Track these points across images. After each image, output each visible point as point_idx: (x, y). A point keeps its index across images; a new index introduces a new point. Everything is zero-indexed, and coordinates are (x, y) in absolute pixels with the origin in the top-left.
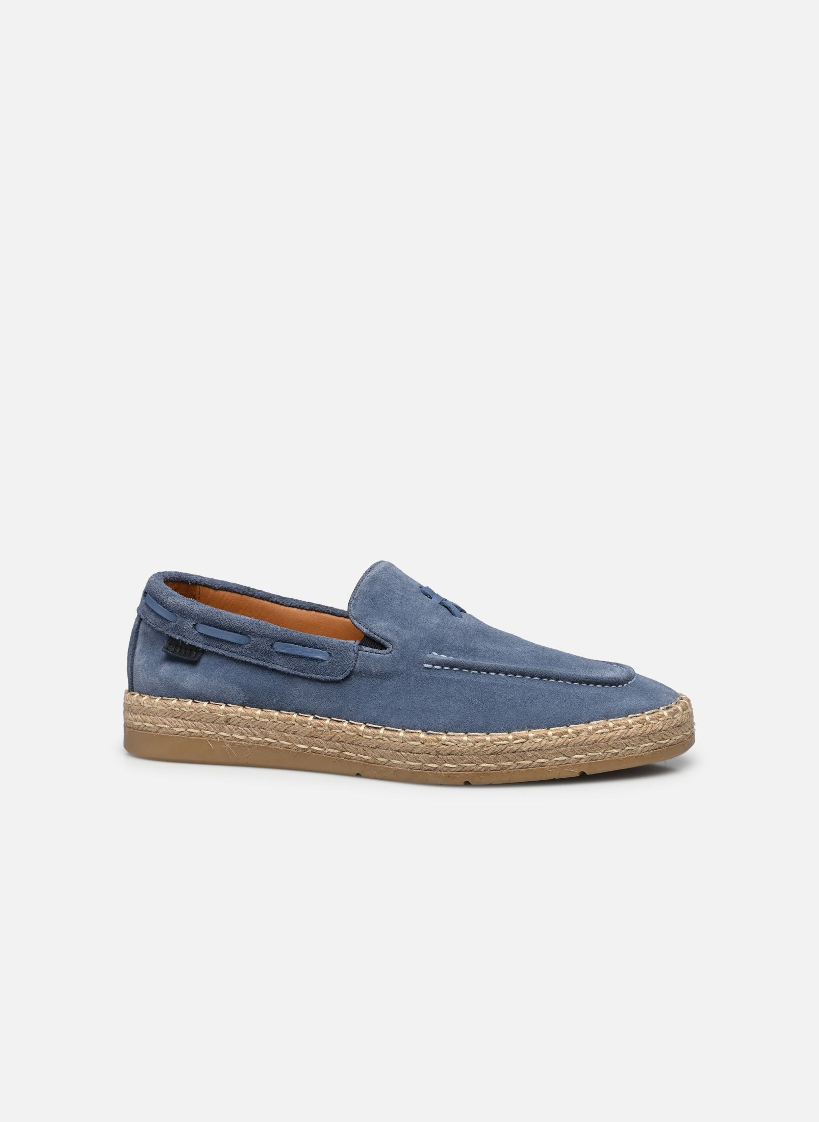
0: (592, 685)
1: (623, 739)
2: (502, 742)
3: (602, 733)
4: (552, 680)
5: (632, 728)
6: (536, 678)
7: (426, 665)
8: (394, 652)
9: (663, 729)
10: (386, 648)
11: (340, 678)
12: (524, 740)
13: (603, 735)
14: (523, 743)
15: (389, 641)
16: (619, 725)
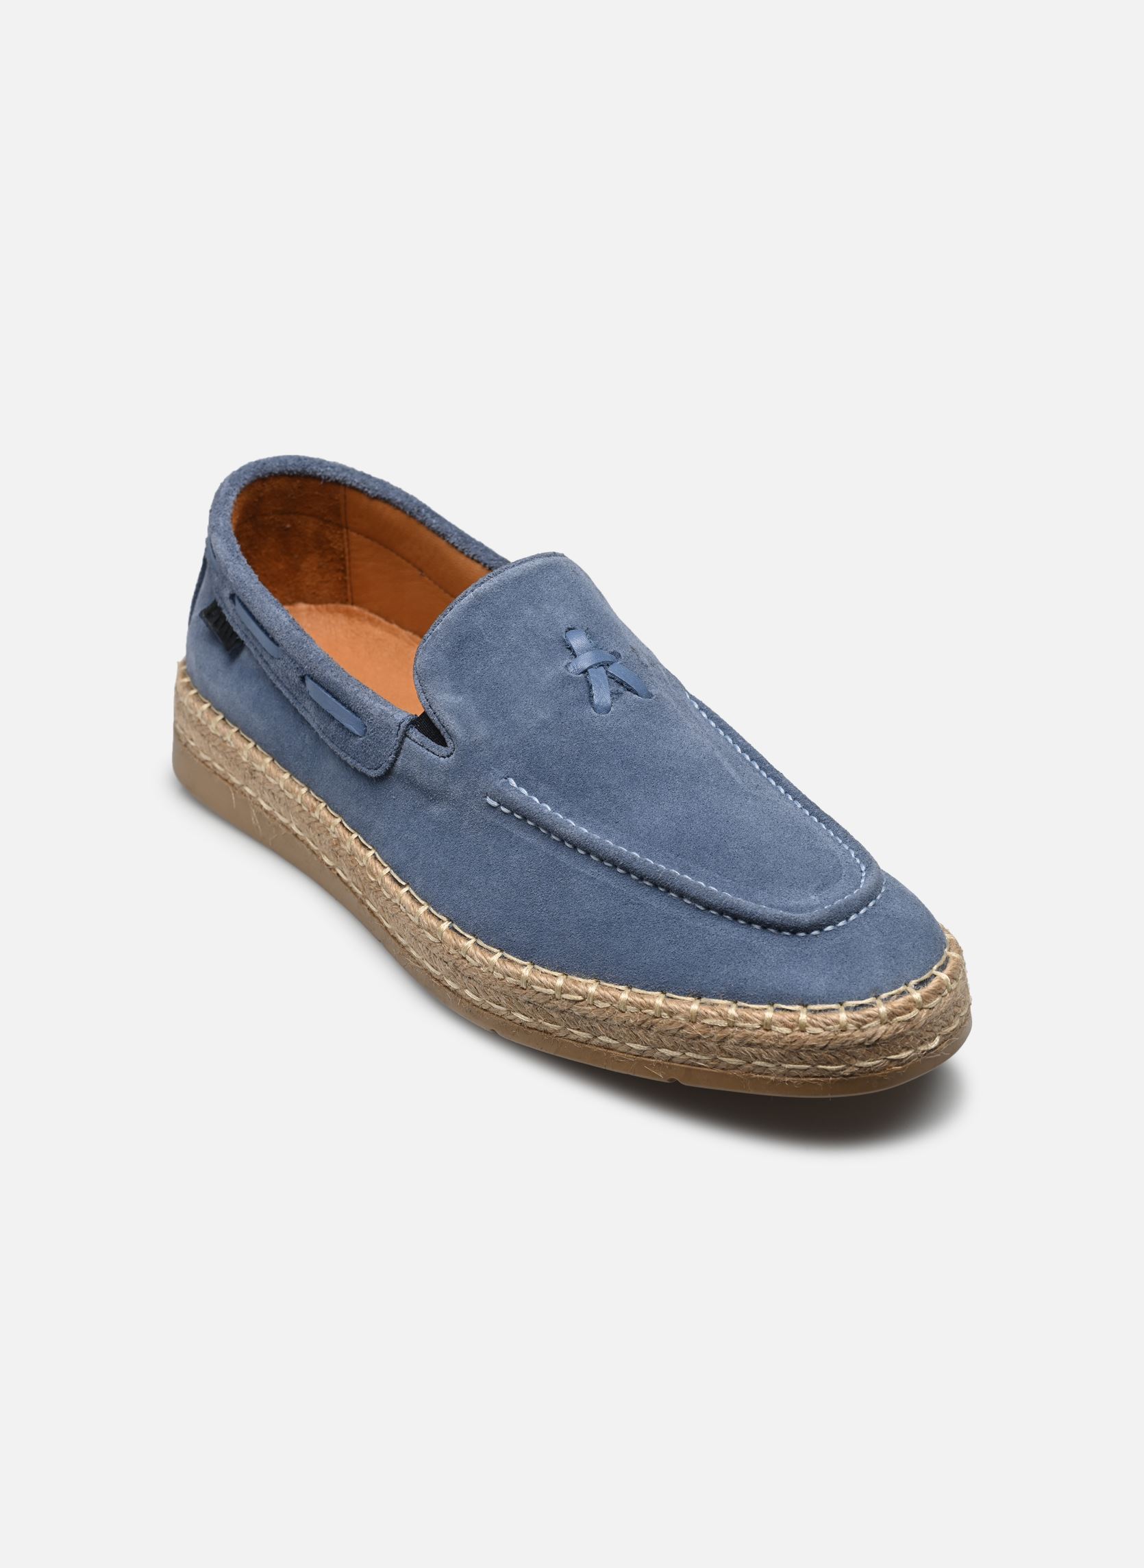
0: (742, 922)
1: (749, 1045)
2: (544, 990)
3: (712, 1026)
4: (673, 895)
5: (771, 1030)
6: (648, 883)
7: (489, 800)
8: (452, 757)
9: (830, 1047)
10: (444, 744)
11: (373, 774)
12: (580, 998)
13: (712, 1031)
14: (577, 1002)
15: (451, 736)
16: (747, 1020)
